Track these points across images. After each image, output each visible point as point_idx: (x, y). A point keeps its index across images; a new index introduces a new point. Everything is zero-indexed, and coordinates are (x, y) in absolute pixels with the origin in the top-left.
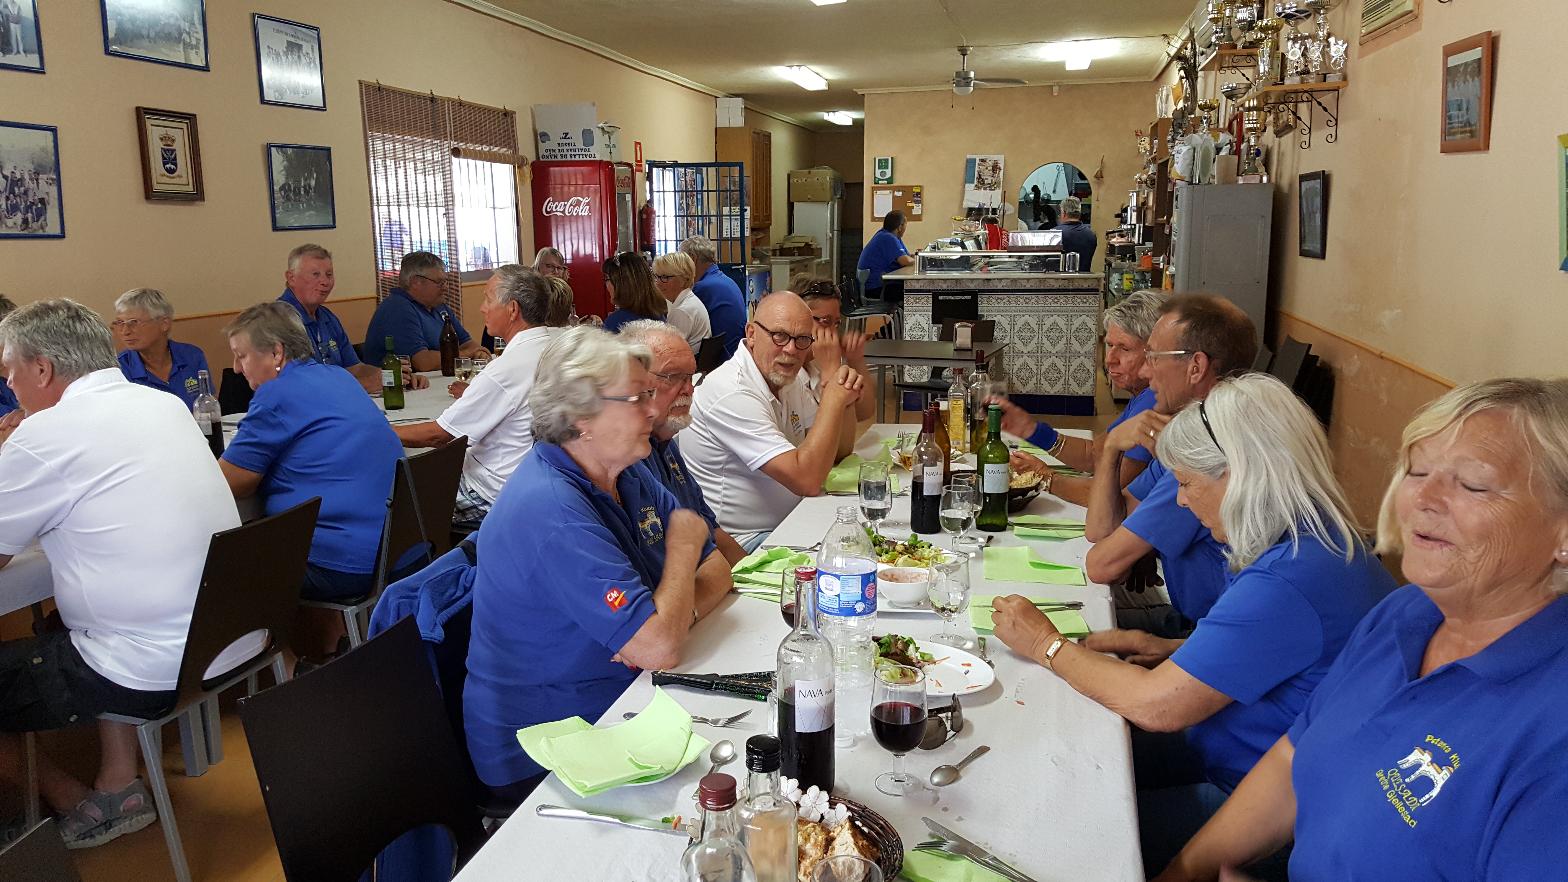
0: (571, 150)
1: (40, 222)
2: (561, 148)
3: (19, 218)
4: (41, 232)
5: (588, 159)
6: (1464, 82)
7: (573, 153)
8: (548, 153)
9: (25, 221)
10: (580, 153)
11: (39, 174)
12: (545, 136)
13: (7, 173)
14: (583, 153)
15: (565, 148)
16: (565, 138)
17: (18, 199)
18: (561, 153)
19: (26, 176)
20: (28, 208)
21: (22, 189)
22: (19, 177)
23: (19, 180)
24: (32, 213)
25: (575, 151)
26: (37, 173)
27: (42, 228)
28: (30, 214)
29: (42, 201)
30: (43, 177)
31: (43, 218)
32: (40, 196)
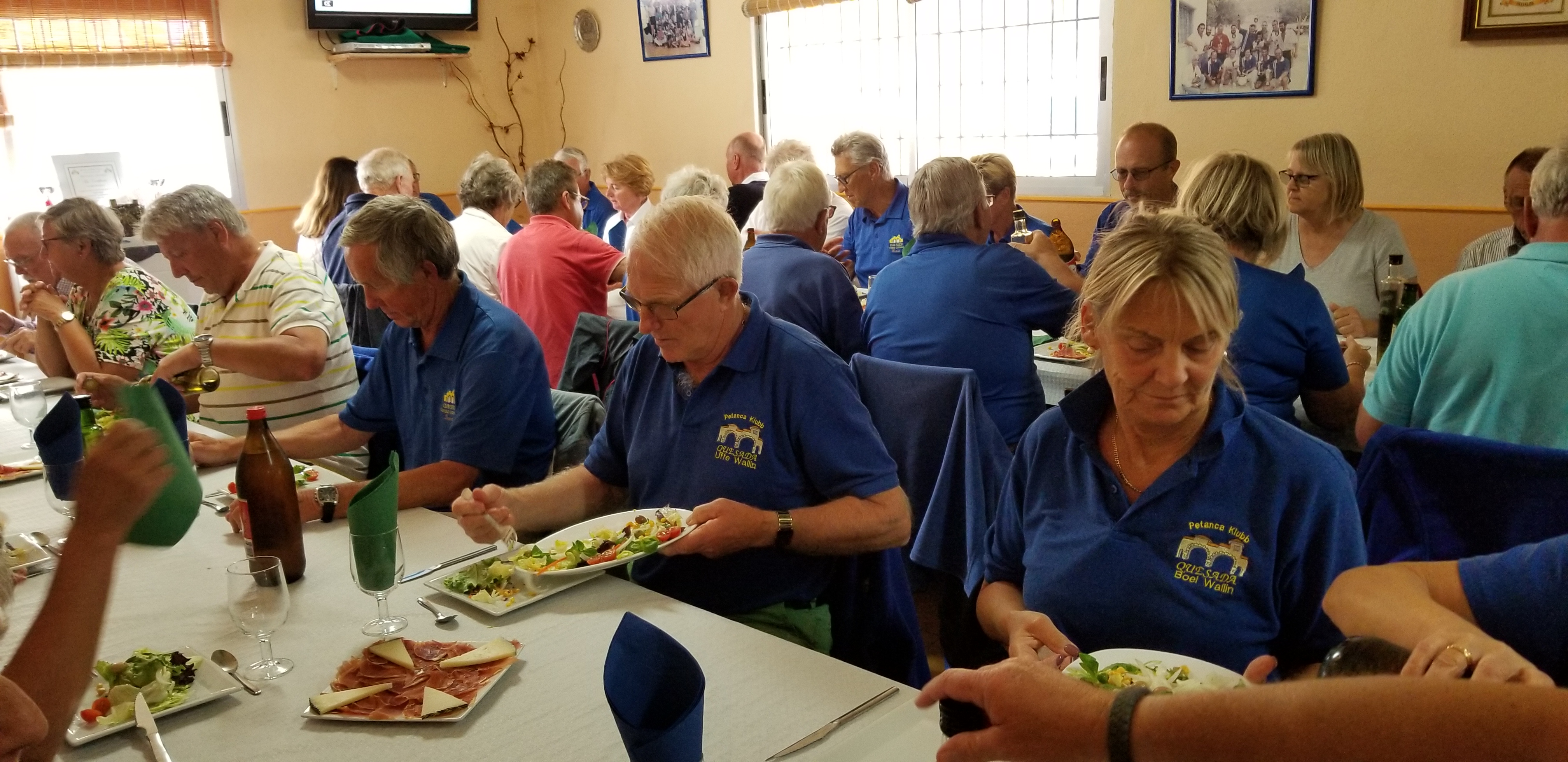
1: (1280, 79)
3: (1254, 74)
4: (1281, 90)
9: (1262, 79)
11: (1285, 24)
13: (1245, 26)
17: (1256, 55)
19: (1270, 28)
20: (1266, 65)
21: (1262, 43)
22: (1260, 29)
23: (1259, 33)
24: (1272, 68)
26: (1284, 22)
27: (1283, 84)
28: (1269, 71)
29: (1287, 54)
30: (1291, 27)
31: (1285, 73)
32: (1284, 48)
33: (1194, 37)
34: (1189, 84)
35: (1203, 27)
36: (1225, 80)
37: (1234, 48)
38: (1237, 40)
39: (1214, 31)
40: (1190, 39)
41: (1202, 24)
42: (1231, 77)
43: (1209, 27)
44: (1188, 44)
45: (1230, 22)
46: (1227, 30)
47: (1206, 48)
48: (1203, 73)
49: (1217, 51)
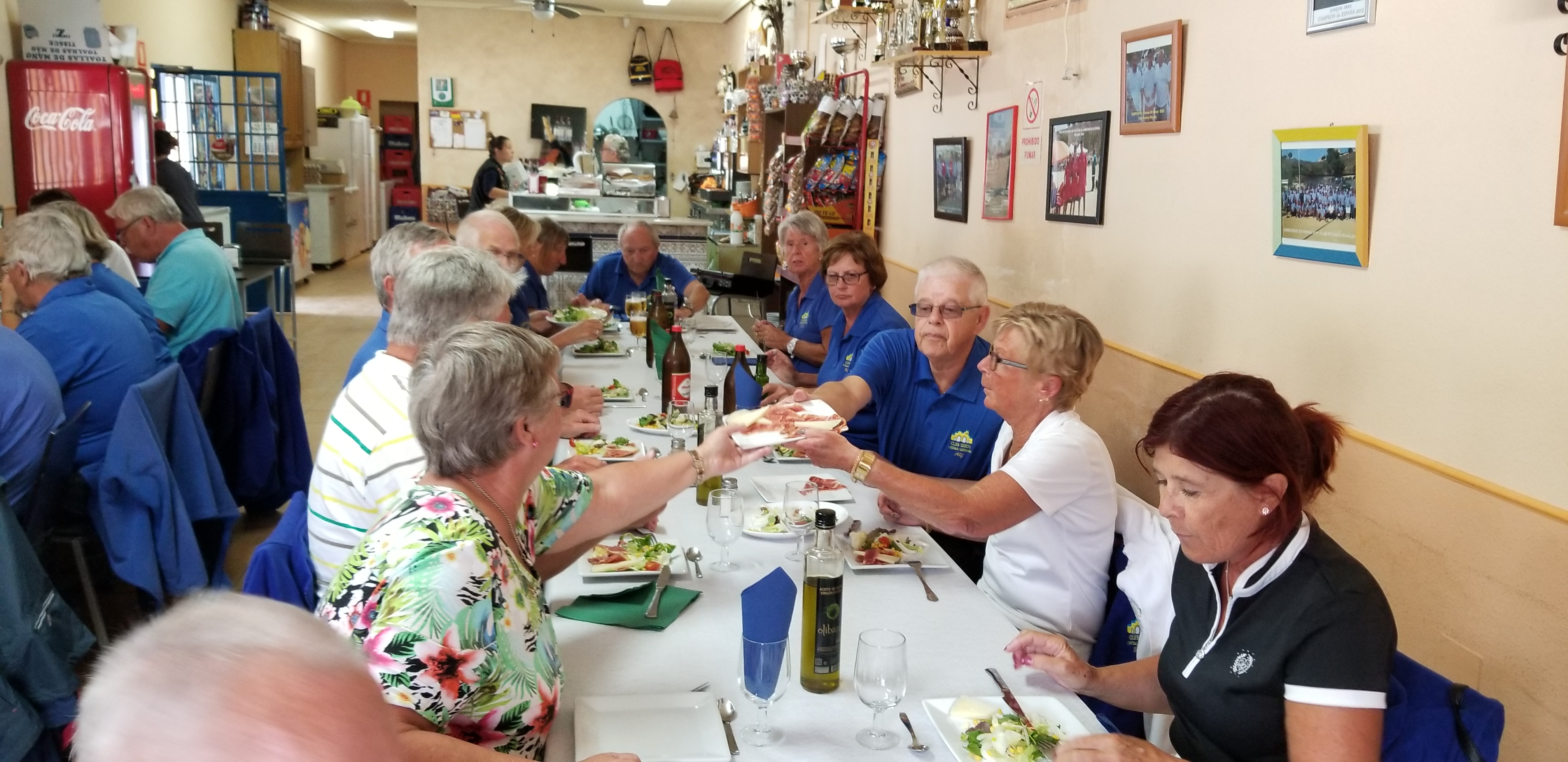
0: (69, 51)
2: (54, 47)
5: (95, 61)
6: (1150, 68)
7: (72, 54)
8: (36, 51)
10: (83, 54)
12: (31, 31)
14: (88, 55)
15: (61, 48)
16: (60, 35)
18: (55, 53)
25: (75, 51)
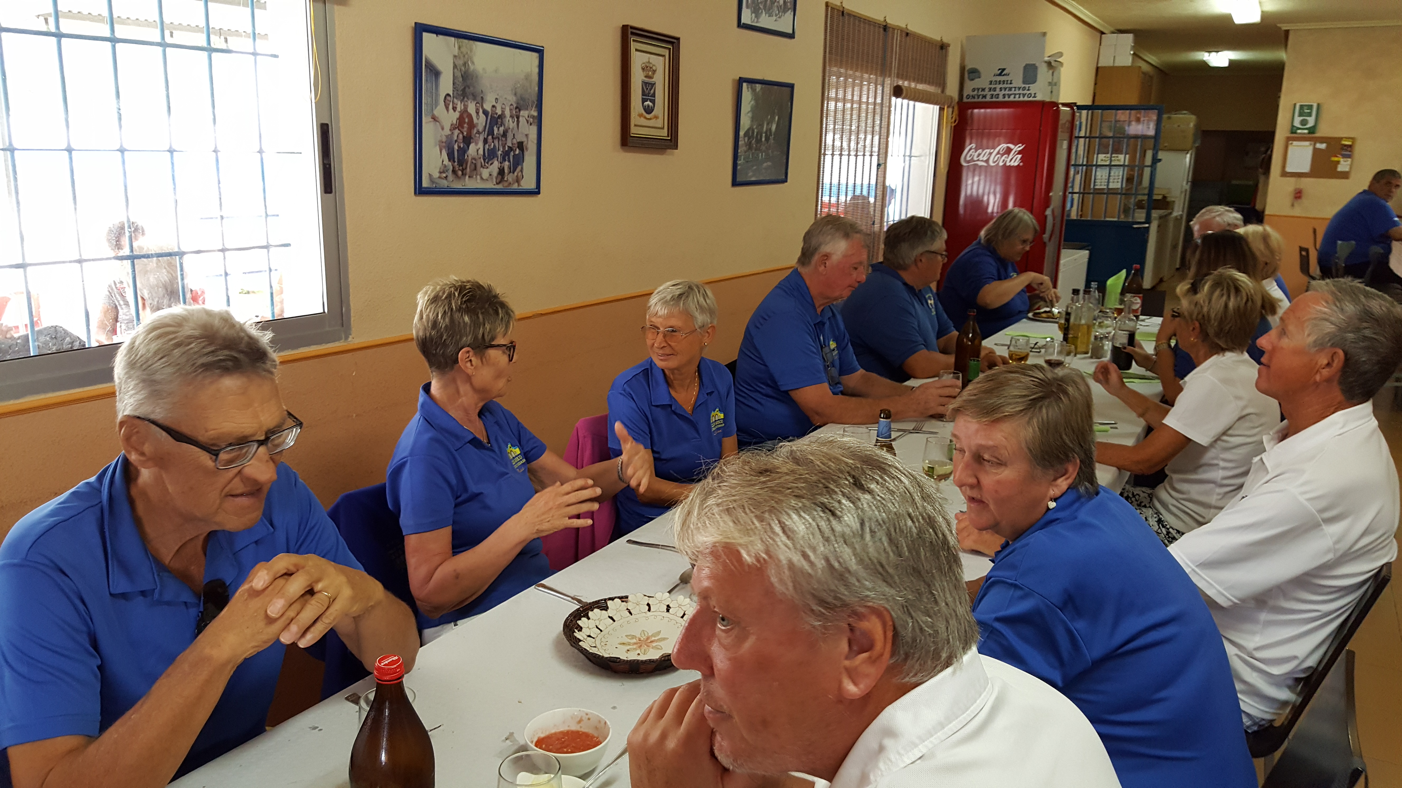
1: (516, 174)
3: (495, 167)
5: (1026, 99)
8: (976, 92)
10: (1017, 92)
12: (974, 73)
13: (488, 107)
14: (1021, 92)
15: (998, 86)
16: (1000, 75)
17: (496, 142)
18: (992, 92)
19: (507, 113)
20: (506, 155)
22: (499, 112)
26: (519, 108)
27: (518, 181)
28: (507, 163)
29: (521, 146)
30: (524, 113)
31: (519, 167)
32: (520, 138)
33: (440, 110)
34: (436, 175)
35: (448, 98)
36: (471, 171)
37: (478, 132)
38: (480, 121)
39: (460, 107)
40: (436, 112)
41: (448, 95)
42: (475, 169)
43: (455, 100)
44: (434, 119)
45: (474, 99)
46: (472, 108)
47: (453, 128)
48: (449, 160)
49: (463, 133)
